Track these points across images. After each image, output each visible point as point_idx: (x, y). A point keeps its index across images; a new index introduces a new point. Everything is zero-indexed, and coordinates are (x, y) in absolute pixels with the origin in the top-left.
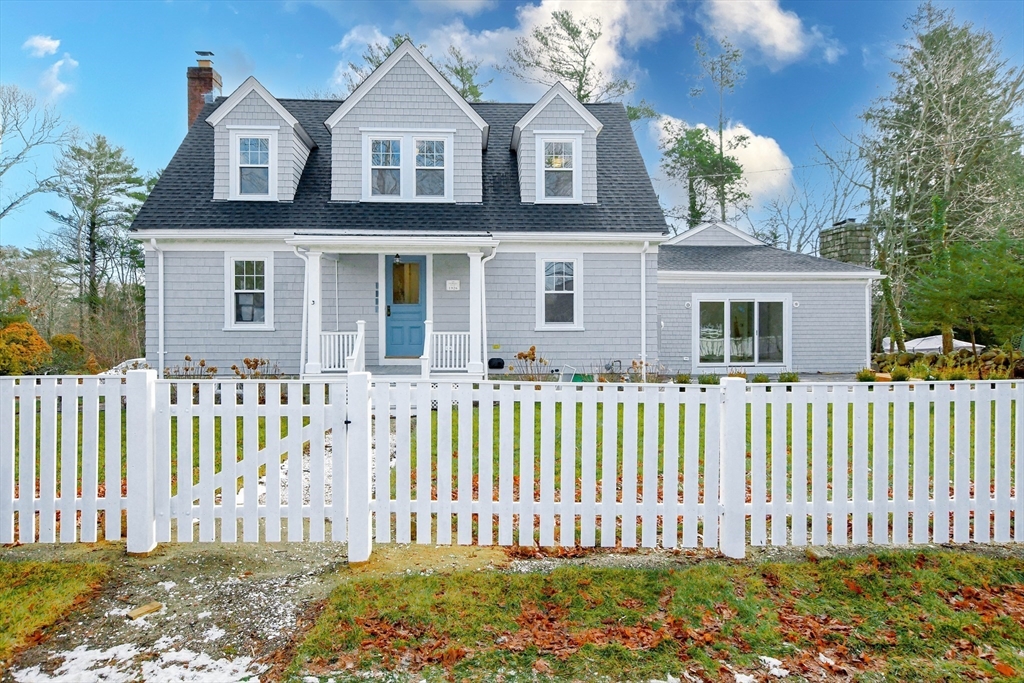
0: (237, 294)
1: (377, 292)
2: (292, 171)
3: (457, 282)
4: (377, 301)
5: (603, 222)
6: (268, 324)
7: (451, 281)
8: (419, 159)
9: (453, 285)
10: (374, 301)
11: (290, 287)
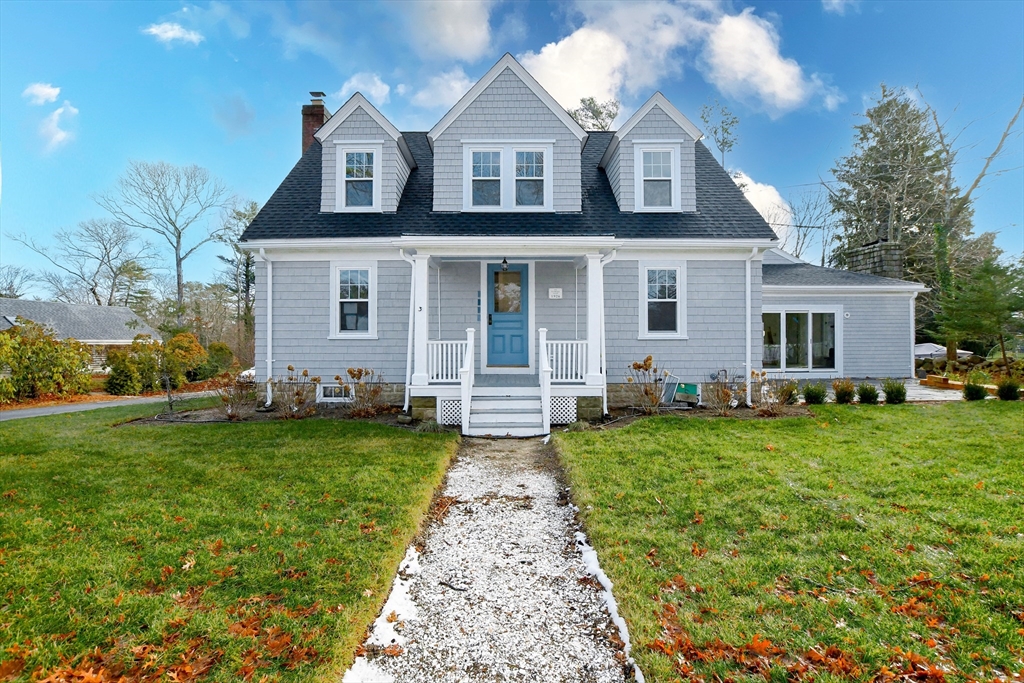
0: (342, 303)
1: (479, 301)
2: (395, 183)
3: (560, 290)
4: (479, 309)
5: (709, 229)
6: (372, 332)
7: (553, 290)
8: (519, 171)
9: (555, 293)
10: (476, 309)
11: (393, 295)
